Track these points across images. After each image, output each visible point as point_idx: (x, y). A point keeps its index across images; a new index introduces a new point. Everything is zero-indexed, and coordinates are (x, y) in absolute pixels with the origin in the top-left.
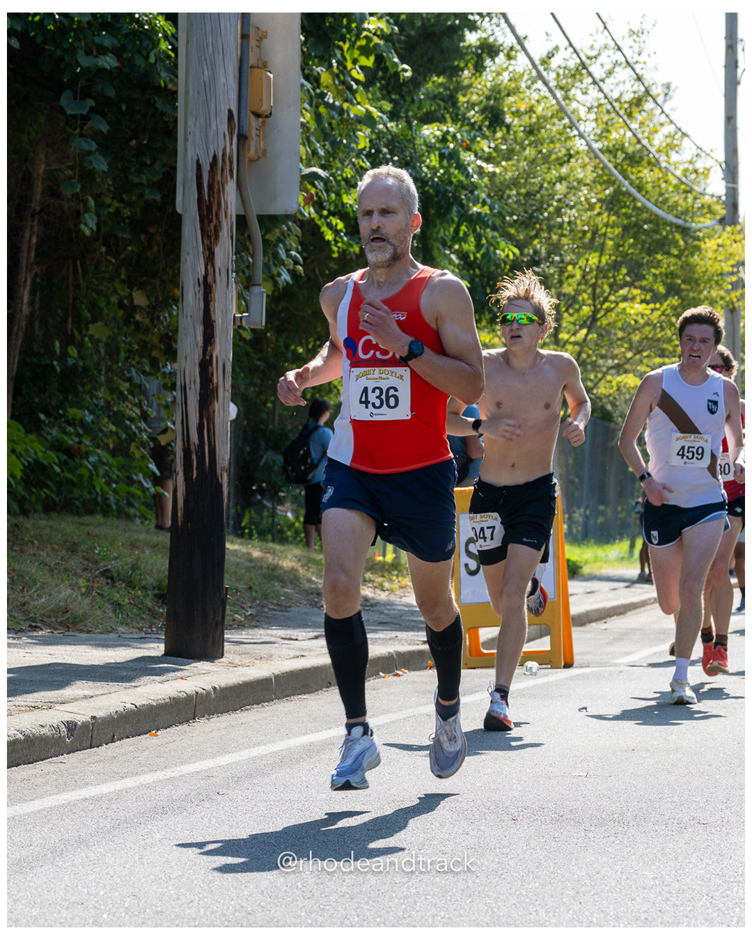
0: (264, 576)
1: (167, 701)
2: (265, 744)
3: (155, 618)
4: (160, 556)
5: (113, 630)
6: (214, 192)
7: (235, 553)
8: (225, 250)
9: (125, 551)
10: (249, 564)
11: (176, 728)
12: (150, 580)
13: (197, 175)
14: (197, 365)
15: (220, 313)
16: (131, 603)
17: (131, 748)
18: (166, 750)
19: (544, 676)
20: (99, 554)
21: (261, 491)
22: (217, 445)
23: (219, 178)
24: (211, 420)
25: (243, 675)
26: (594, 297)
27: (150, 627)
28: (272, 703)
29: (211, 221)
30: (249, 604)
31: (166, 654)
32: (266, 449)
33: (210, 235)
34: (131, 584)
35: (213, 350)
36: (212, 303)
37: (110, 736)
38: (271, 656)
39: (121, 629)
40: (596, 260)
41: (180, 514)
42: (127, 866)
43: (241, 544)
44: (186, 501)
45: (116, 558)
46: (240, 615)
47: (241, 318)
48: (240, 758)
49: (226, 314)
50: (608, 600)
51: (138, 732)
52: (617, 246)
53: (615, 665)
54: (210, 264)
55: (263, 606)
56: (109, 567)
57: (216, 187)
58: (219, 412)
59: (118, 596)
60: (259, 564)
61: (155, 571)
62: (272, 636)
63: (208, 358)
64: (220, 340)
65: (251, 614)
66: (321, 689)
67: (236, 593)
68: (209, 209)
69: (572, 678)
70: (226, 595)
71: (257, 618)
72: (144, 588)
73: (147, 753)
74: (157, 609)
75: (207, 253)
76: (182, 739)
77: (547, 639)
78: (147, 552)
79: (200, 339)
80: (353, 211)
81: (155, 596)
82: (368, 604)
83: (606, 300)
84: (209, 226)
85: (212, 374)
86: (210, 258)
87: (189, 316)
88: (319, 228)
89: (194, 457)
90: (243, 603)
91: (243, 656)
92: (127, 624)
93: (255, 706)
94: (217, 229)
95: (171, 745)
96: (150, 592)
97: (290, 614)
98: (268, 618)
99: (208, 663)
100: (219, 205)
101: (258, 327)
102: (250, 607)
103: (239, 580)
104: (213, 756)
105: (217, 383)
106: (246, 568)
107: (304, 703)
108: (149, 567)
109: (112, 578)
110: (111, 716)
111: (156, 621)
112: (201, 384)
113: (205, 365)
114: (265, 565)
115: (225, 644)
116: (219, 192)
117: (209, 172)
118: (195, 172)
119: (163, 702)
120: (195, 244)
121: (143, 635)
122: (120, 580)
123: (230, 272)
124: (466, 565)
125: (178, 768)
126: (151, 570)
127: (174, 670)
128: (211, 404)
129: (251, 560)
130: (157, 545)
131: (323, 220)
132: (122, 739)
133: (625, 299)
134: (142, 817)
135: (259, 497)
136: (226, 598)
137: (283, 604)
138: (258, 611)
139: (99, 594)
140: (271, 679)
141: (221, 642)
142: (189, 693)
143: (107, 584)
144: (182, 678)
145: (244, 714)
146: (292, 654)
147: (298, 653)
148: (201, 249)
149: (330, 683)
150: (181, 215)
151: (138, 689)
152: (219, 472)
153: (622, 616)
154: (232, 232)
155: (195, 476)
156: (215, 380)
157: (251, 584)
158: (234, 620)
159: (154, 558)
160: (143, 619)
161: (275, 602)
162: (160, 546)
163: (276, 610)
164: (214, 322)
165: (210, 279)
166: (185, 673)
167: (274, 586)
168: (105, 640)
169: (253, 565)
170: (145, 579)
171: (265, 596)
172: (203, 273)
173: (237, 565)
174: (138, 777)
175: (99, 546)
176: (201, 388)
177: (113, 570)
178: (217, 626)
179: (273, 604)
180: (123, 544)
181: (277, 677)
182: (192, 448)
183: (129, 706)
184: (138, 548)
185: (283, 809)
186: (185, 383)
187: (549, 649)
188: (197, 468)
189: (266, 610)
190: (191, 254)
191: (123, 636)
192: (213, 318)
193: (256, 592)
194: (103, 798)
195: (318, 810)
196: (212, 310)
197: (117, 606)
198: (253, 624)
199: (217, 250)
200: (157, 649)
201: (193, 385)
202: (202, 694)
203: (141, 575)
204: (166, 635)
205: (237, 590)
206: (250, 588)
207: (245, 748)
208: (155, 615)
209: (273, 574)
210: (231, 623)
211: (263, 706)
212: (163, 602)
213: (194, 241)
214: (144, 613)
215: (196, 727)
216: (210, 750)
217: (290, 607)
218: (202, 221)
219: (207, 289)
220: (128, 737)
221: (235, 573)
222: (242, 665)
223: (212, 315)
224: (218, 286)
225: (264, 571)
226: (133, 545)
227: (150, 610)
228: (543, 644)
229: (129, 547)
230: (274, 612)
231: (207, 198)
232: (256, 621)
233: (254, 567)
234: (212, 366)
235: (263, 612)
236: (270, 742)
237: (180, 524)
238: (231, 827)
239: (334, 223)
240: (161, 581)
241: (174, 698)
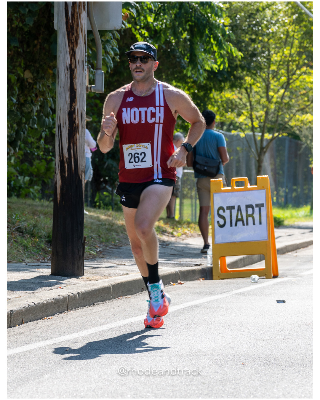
0: (107, 230)
1: (52, 300)
2: (106, 324)
3: (46, 254)
4: (49, 219)
5: (23, 261)
6: (74, 18)
7: (91, 217)
8: (81, 51)
9: (30, 217)
10: (98, 223)
11: (58, 315)
12: (43, 233)
13: (65, 8)
14: (67, 114)
15: (79, 85)
16: (33, 246)
17: (32, 327)
18: (52, 328)
19: (261, 283)
20: (15, 219)
21: (106, 182)
22: (78, 158)
23: (77, 10)
24: (75, 144)
25: (94, 285)
26: (288, 71)
27: (44, 259)
28: (111, 301)
29: (73, 34)
30: (99, 245)
31: (52, 274)
32: (108, 159)
33: (73, 42)
34: (33, 235)
35: (75, 105)
36: (75, 79)
37: (20, 321)
38: (110, 274)
39: (27, 260)
40: (289, 52)
41: (59, 196)
42: (29, 394)
43: (94, 212)
44: (62, 189)
45: (24, 221)
46: (93, 251)
47: (91, 87)
48: (92, 332)
49: (83, 85)
50: (298, 239)
51: (36, 318)
52: (300, 43)
53: (301, 276)
54: (73, 58)
55: (106, 246)
56: (20, 226)
57: (76, 15)
58: (79, 139)
59: (25, 242)
60: (104, 223)
61: (46, 228)
62: (111, 263)
63: (73, 110)
64: (79, 99)
65: (100, 251)
66: (138, 292)
67: (91, 239)
68: (72, 28)
69: (277, 284)
70: (85, 241)
71: (103, 253)
72: (40, 237)
73: (41, 330)
74: (47, 249)
75: (72, 52)
76: (61, 322)
77: (264, 262)
78: (42, 217)
79: (68, 99)
80: (154, 26)
81: (47, 241)
82: (165, 244)
83: (294, 74)
84: (72, 37)
85: (75, 119)
86: (73, 55)
87: (62, 87)
88: (135, 35)
89: (66, 165)
90: (95, 244)
91: (95, 275)
92: (30, 258)
93: (101, 302)
94: (77, 38)
95: (54, 325)
96: (43, 239)
97: (122, 250)
98: (109, 253)
99: (75, 279)
100: (78, 25)
101: (101, 92)
102: (99, 247)
103: (92, 232)
104: (78, 331)
105: (78, 124)
106: (97, 225)
107: (128, 300)
108: (43, 225)
109: (22, 232)
110: (21, 310)
111: (47, 255)
112: (69, 124)
113: (71, 114)
114: (107, 223)
115: (85, 268)
116: (77, 18)
117: (72, 7)
118: (64, 7)
119: (50, 301)
120: (64, 47)
121: (39, 263)
122: (27, 233)
123: (84, 62)
124: (218, 222)
125: (58, 338)
126: (44, 228)
127: (56, 284)
128: (75, 135)
129: (99, 221)
130: (47, 213)
131: (137, 31)
132: (27, 322)
133: (305, 73)
134: (38, 366)
135: (104, 185)
136: (85, 243)
137: (117, 245)
138: (104, 249)
139: (15, 241)
140: (110, 287)
141: (82, 267)
142: (64, 296)
143: (20, 235)
144: (61, 288)
145: (95, 307)
146: (122, 272)
147: (125, 273)
148: (68, 50)
149: (143, 289)
150: (57, 31)
151: (36, 294)
152: (80, 173)
153: (306, 248)
154: (85, 40)
155: (66, 175)
156: (77, 122)
157: (100, 234)
158: (90, 254)
159: (46, 220)
160: (39, 254)
161: (113, 243)
162: (49, 214)
163: (113, 248)
164: (76, 90)
165: (73, 66)
166: (63, 285)
167: (112, 235)
168: (18, 267)
169: (101, 223)
170: (41, 232)
171: (107, 240)
172: (69, 63)
173: (92, 223)
174: (36, 344)
175: (15, 214)
176: (69, 127)
177: (23, 227)
178: (80, 258)
179: (112, 245)
180: (28, 213)
181: (113, 286)
182: (65, 160)
183: (31, 304)
184: (36, 215)
185: (116, 360)
186: (60, 124)
187: (264, 267)
188: (67, 171)
189: (108, 248)
190: (63, 53)
191: (29, 264)
192: (75, 88)
193: (102, 238)
194: (17, 356)
195: (135, 360)
196: (74, 83)
197: (25, 247)
198: (101, 256)
199: (77, 50)
200: (47, 272)
201: (64, 125)
202: (72, 296)
203: (38, 230)
204: (52, 264)
205: (92, 238)
206: (99, 236)
207: (96, 326)
208: (46, 252)
209: (111, 228)
210: (89, 256)
211: (106, 303)
212: (51, 245)
213: (64, 45)
214: (40, 251)
215: (69, 315)
216: (76, 328)
217: (121, 246)
218: (68, 34)
219: (72, 72)
220: (31, 321)
221: (91, 228)
222: (94, 280)
223: (75, 86)
224: (78, 70)
225: (107, 227)
226: (34, 213)
227: (43, 249)
228: (261, 265)
229: (31, 215)
230: (112, 250)
231: (71, 22)
232: (103, 255)
233: (101, 224)
234: (75, 114)
235: (106, 249)
236: (109, 323)
237: (59, 202)
238: (87, 371)
239: (143, 33)
240: (49, 233)
241: (56, 299)
